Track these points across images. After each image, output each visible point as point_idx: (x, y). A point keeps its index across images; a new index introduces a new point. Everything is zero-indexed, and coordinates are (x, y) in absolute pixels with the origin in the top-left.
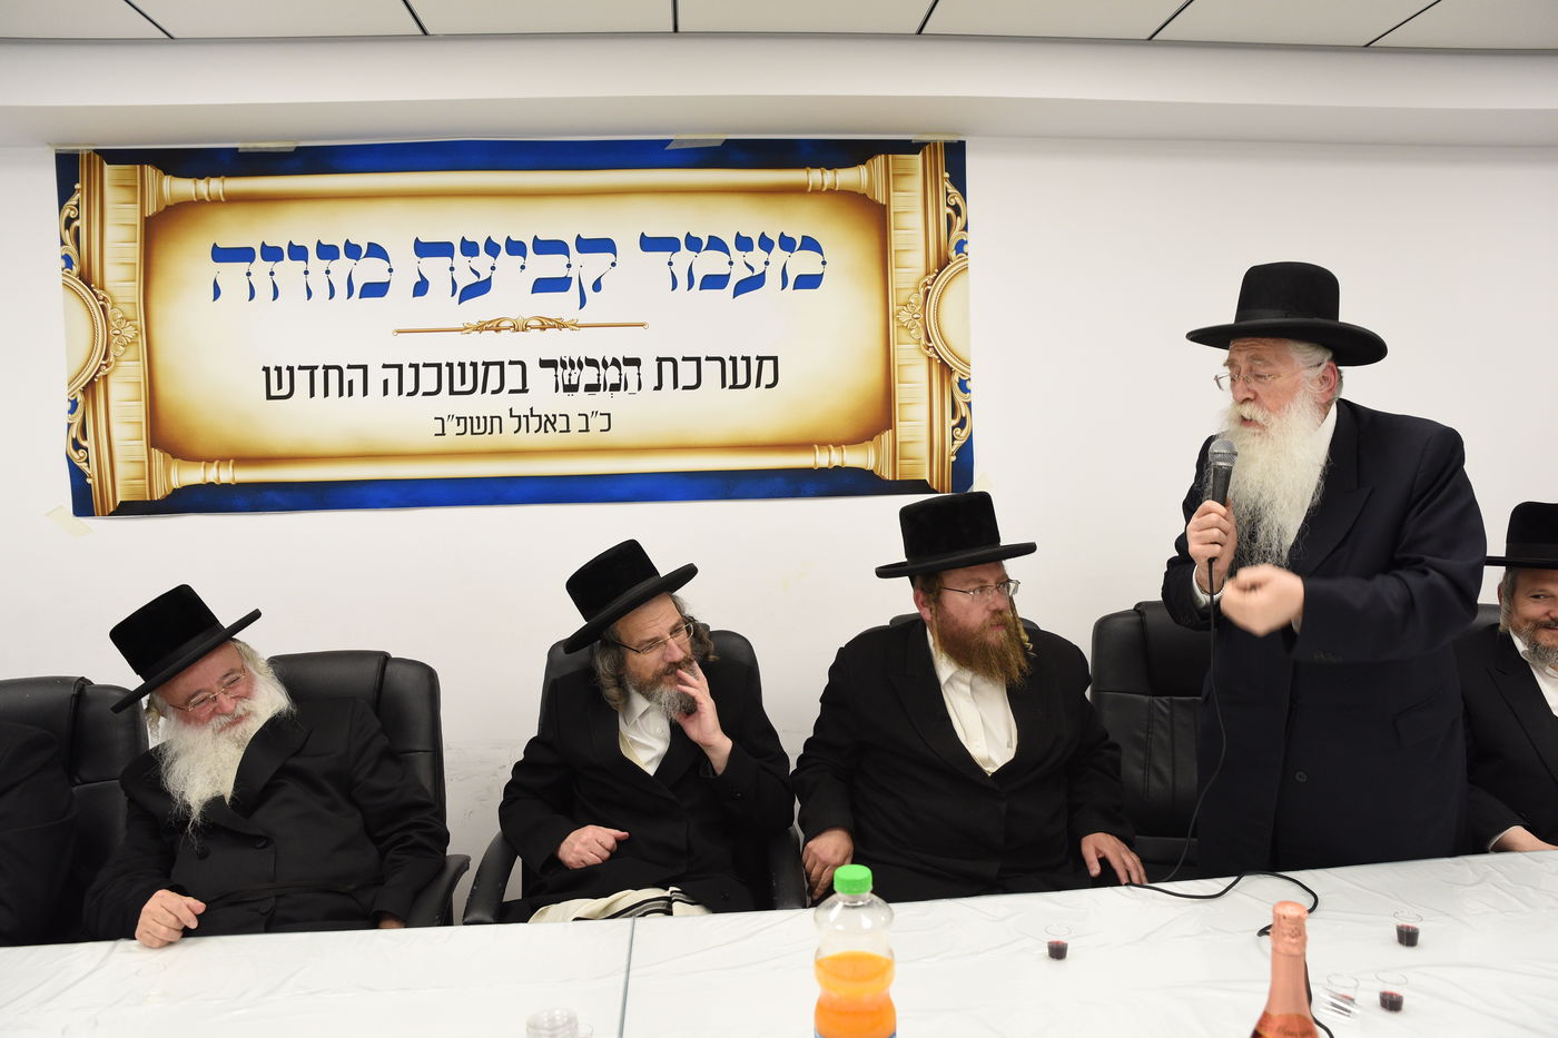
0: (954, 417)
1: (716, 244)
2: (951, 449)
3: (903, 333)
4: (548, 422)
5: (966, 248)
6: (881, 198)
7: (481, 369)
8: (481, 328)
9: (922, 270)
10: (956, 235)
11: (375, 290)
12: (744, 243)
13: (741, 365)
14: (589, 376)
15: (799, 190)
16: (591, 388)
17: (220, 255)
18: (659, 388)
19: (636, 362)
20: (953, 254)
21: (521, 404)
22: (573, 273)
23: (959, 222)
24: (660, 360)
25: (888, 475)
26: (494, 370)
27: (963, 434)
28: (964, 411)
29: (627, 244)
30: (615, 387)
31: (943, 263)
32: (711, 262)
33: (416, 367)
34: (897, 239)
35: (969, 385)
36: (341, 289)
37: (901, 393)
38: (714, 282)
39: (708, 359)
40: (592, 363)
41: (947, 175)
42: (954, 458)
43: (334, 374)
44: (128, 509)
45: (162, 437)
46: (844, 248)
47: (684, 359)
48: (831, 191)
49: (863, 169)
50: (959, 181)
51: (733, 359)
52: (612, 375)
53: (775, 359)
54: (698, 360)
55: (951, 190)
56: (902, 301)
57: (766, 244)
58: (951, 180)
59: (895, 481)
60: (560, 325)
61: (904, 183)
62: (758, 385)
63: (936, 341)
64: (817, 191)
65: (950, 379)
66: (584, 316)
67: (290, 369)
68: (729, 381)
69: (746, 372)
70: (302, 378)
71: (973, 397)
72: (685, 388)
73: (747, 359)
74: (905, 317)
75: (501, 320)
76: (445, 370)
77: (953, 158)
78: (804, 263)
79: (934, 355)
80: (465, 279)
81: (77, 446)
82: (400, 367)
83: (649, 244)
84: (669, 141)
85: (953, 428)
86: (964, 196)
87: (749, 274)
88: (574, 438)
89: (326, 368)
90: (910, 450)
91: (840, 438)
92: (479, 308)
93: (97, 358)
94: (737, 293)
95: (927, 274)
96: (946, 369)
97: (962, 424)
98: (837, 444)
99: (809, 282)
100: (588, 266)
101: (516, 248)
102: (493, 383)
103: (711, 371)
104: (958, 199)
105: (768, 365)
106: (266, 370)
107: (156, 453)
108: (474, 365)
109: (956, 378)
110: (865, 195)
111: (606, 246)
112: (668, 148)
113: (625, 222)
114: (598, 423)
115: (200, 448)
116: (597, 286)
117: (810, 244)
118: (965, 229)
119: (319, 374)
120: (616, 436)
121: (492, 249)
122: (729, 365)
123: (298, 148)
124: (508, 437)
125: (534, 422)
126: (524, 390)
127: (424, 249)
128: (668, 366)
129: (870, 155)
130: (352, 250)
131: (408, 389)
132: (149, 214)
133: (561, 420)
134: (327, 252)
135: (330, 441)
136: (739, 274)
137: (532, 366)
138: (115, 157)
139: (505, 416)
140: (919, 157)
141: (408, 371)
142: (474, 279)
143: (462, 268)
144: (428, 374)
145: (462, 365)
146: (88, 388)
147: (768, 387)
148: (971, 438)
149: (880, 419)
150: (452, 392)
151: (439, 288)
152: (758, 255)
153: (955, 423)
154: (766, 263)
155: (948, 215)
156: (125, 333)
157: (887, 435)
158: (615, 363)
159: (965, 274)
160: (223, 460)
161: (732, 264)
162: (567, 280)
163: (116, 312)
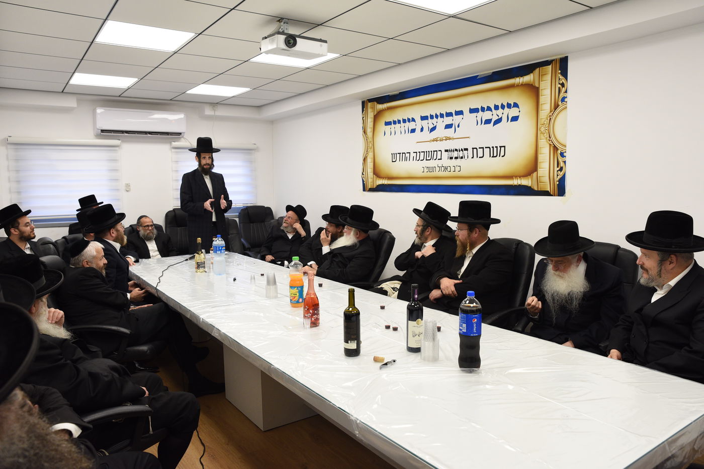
0: (558, 167)
1: (489, 109)
2: (557, 179)
3: (542, 135)
4: (446, 169)
5: (566, 100)
6: (537, 85)
7: (433, 152)
8: (433, 141)
9: (549, 111)
10: (562, 95)
11: (413, 131)
12: (496, 108)
13: (495, 149)
14: (455, 154)
15: (512, 86)
16: (456, 158)
17: (388, 124)
18: (473, 158)
19: (466, 149)
20: (560, 103)
21: (440, 163)
22: (454, 123)
23: (563, 90)
24: (473, 149)
25: (536, 189)
26: (435, 152)
27: (561, 174)
28: (562, 164)
29: (466, 111)
30: (462, 158)
31: (556, 107)
32: (487, 115)
33: (419, 152)
34: (542, 99)
35: (565, 154)
36: (407, 131)
37: (540, 158)
38: (488, 122)
39: (486, 148)
40: (456, 150)
41: (560, 72)
42: (558, 183)
43: (404, 154)
44: (371, 190)
45: (377, 173)
46: (525, 105)
47: (480, 148)
48: (522, 85)
49: (532, 75)
50: (565, 73)
51: (493, 147)
52: (461, 154)
53: (504, 147)
54: (483, 148)
55: (561, 77)
56: (542, 123)
57: (503, 107)
58: (561, 74)
59: (538, 191)
60: (450, 139)
61: (545, 78)
62: (500, 156)
63: (553, 138)
64: (518, 86)
65: (557, 152)
66: (455, 136)
67: (396, 154)
68: (492, 155)
69: (497, 151)
70: (398, 155)
71: (567, 159)
72: (480, 157)
73: (497, 147)
74: (543, 129)
75: (438, 138)
76: (425, 153)
77: (563, 64)
78: (513, 112)
79: (551, 143)
80: (431, 126)
81: (363, 174)
82: (417, 152)
83: (472, 111)
84: (478, 76)
85: (558, 171)
86: (566, 78)
87: (497, 118)
88: (452, 174)
89: (403, 153)
90: (543, 179)
91: (522, 174)
92: (434, 134)
93: (366, 152)
94: (494, 125)
95: (551, 112)
96: (556, 148)
97: (561, 169)
98: (520, 177)
99: (515, 119)
100: (457, 119)
101: (442, 116)
102: (435, 158)
103: (487, 151)
104: (564, 81)
105: (503, 149)
106: (392, 154)
107: (375, 176)
108: (431, 151)
109: (559, 152)
110: (532, 85)
111: (459, 113)
112: (478, 78)
113: (465, 105)
114: (458, 169)
115: (382, 175)
116: (458, 126)
117: (516, 105)
118: (566, 92)
119: (401, 154)
120: (462, 174)
121: (437, 116)
122: (492, 149)
123: (400, 93)
124: (437, 173)
125: (443, 169)
126: (441, 159)
127: (424, 118)
128: (475, 150)
129: (534, 69)
130: (409, 120)
131: (418, 159)
132: (375, 114)
133: (449, 168)
134: (404, 121)
135: (402, 173)
136: (495, 118)
137: (443, 151)
138: (370, 100)
139: (437, 167)
140: (550, 66)
141: (418, 154)
142: (433, 126)
143: (429, 123)
144: (422, 154)
145: (429, 152)
146: (364, 160)
147: (502, 156)
148: (564, 175)
149: (533, 168)
150: (426, 160)
151: (426, 129)
152: (500, 111)
153: (558, 169)
154: (503, 114)
155: (559, 88)
156: (370, 145)
157: (535, 174)
158: (462, 150)
159: (565, 109)
160: (386, 178)
161: (493, 115)
162: (452, 124)
163: (368, 140)
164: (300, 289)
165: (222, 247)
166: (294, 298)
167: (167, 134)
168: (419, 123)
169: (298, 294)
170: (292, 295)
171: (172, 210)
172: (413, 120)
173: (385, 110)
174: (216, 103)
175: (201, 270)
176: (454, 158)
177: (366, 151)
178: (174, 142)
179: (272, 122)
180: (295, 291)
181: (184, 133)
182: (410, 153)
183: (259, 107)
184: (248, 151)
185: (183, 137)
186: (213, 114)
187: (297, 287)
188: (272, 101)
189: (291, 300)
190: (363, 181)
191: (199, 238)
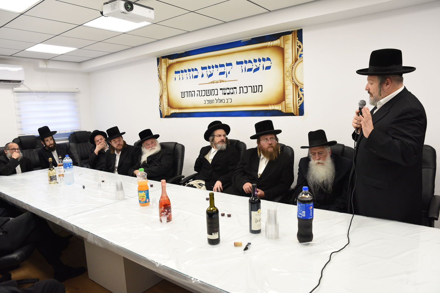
0: (299, 97)
1: (250, 62)
2: (298, 105)
3: (287, 78)
4: (221, 101)
5: (302, 56)
6: (283, 47)
7: (211, 91)
8: (211, 83)
9: (291, 63)
10: (299, 53)
11: (196, 77)
12: (255, 61)
13: (255, 87)
14: (228, 91)
15: (265, 47)
16: (228, 94)
17: (176, 72)
18: (240, 93)
19: (235, 88)
20: (298, 58)
21: (217, 97)
22: (225, 71)
23: (300, 50)
24: (240, 87)
25: (284, 112)
26: (213, 91)
27: (301, 102)
28: (301, 96)
29: (234, 64)
30: (232, 93)
31: (296, 60)
32: (249, 66)
33: (201, 91)
34: (286, 56)
35: (303, 90)
36: (191, 77)
37: (287, 92)
38: (250, 70)
39: (249, 86)
40: (228, 89)
41: (297, 38)
42: (299, 108)
43: (190, 93)
44: (167, 117)
45: (170, 105)
46: (275, 59)
47: (244, 87)
48: (272, 46)
49: (279, 40)
50: (301, 39)
51: (254, 86)
52: (232, 91)
53: (262, 86)
54: (247, 87)
55: (299, 42)
56: (287, 70)
57: (260, 60)
58: (298, 39)
59: (286, 113)
60: (223, 81)
61: (288, 42)
62: (259, 92)
63: (295, 80)
64: (269, 47)
65: (298, 88)
66: (227, 79)
67: (184, 92)
68: (253, 91)
69: (257, 89)
70: (186, 93)
71: (304, 93)
72: (245, 93)
73: (256, 86)
74: (288, 74)
75: (214, 81)
76: (206, 91)
77: (299, 34)
78: (267, 64)
79: (294, 83)
80: (209, 74)
81: (160, 106)
82: (199, 91)
83: (238, 63)
84: (241, 41)
85: (299, 100)
86: (302, 42)
87: (256, 67)
88: (226, 104)
89: (189, 92)
90: (289, 106)
91: (274, 103)
92: (211, 79)
94: (254, 72)
95: (293, 63)
96: (297, 86)
97: (301, 99)
98: (273, 105)
99: (268, 68)
100: (227, 69)
101: (217, 66)
102: (213, 94)
103: (250, 89)
104: (300, 44)
105: (260, 87)
106: (181, 92)
107: (169, 107)
108: (210, 90)
109: (299, 88)
110: (279, 46)
111: (230, 64)
113: (233, 59)
114: (230, 101)
115: (174, 106)
116: (229, 73)
117: (268, 59)
118: (302, 51)
119: (188, 93)
120: (233, 103)
121: (213, 67)
122: (253, 87)
123: (185, 52)
124: (215, 104)
125: (219, 101)
126: (217, 95)
127: (203, 68)
128: (241, 88)
129: (280, 36)
130: (193, 70)
131: (200, 95)
132: (167, 66)
133: (223, 101)
134: (189, 70)
135: (190, 105)
136: (254, 68)
137: (219, 90)
138: (163, 57)
139: (215, 100)
140: (291, 35)
141: (201, 92)
142: (210, 73)
143: (208, 71)
144: (203, 92)
145: (208, 90)
146: (161, 97)
147: (260, 92)
148: (303, 103)
149: (282, 98)
150: (207, 95)
151: (205, 75)
152: (258, 63)
153: (299, 99)
154: (260, 65)
155: (298, 48)
156: (165, 87)
157: (284, 102)
158: (232, 88)
159: (302, 62)
160: (177, 108)
161: (254, 66)
162: (224, 72)
163: (163, 84)
164: (146, 192)
165: (71, 164)
166: (143, 199)
167: (9, 81)
168: (200, 72)
170: (141, 197)
172: (196, 70)
173: (175, 63)
174: (48, 59)
175: (54, 181)
176: (227, 94)
177: (162, 91)
178: (16, 87)
179: (89, 73)
181: (23, 81)
182: (194, 91)
183: (80, 63)
184: (73, 93)
185: (22, 84)
186: (46, 67)
188: (90, 58)
189: (140, 201)
190: (160, 111)
191: (51, 158)
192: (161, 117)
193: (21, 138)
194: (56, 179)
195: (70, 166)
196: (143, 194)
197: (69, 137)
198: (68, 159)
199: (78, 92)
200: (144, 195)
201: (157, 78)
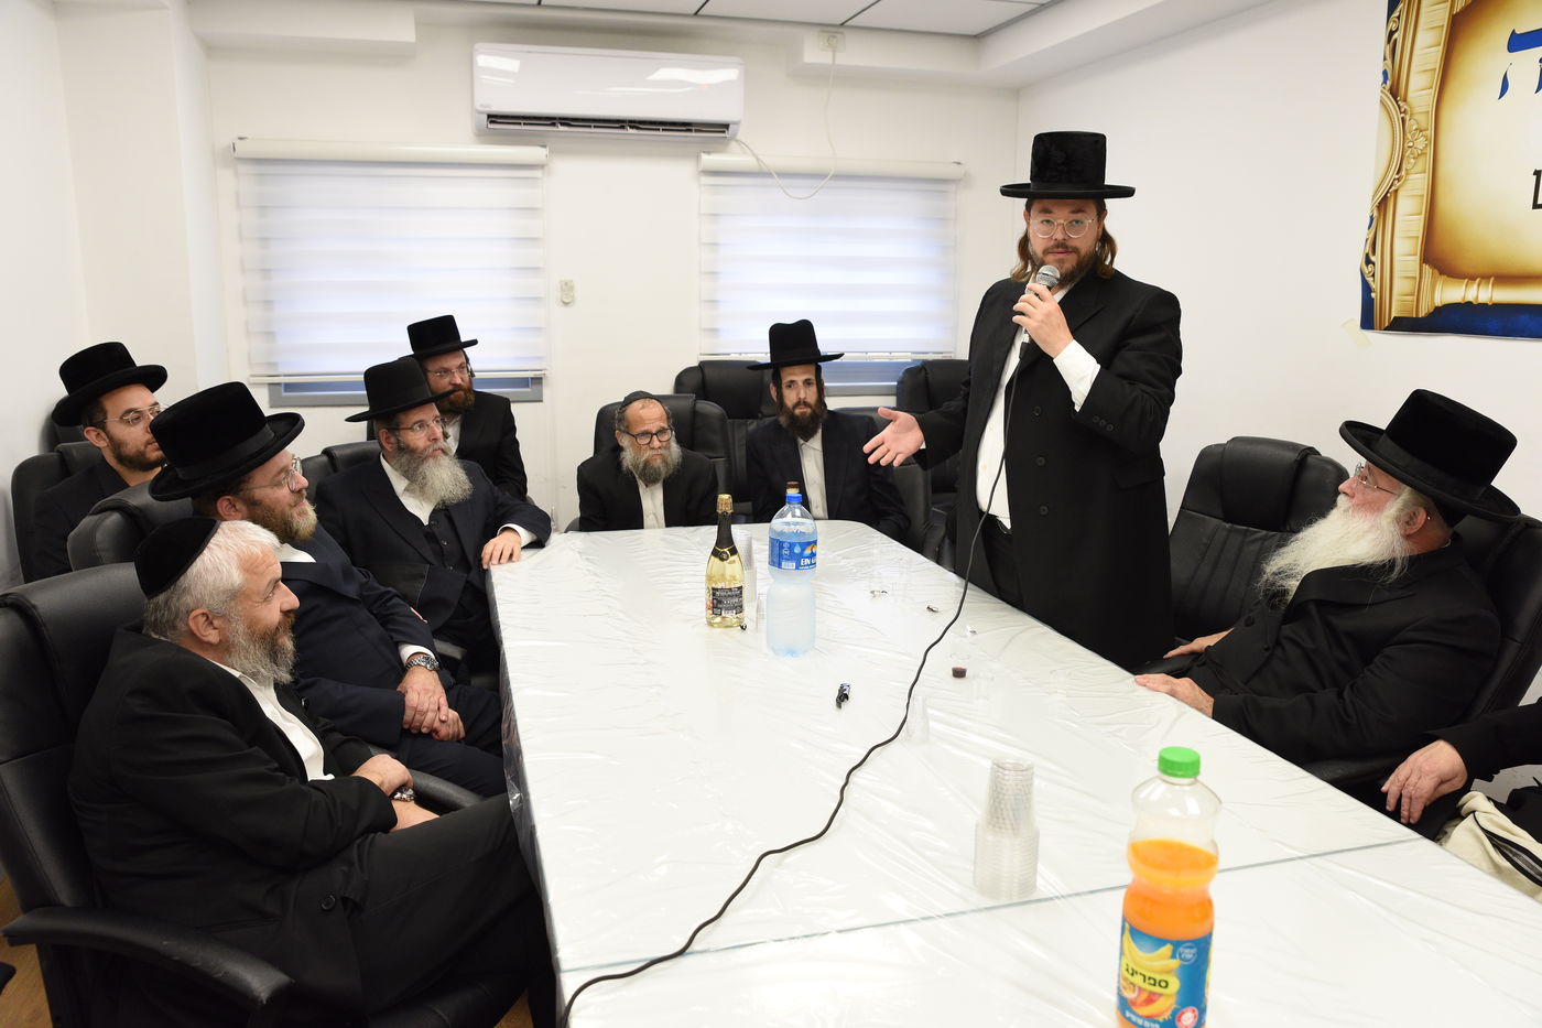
45: (1436, 256)
81: (1368, 261)
93: (1392, 174)
106: (1537, 173)
107: (1426, 268)
132: (1452, 14)
146: (1382, 205)
156: (1417, 144)
160: (1485, 277)
163: (1411, 125)
164: (1189, 954)
167: (686, 126)
169: (1175, 984)
170: (1138, 980)
171: (696, 364)
174: (837, 23)
177: (1394, 169)
178: (709, 153)
179: (1017, 90)
180: (1162, 962)
181: (737, 123)
183: (978, 38)
184: (937, 184)
185: (733, 138)
186: (830, 61)
187: (1177, 944)
190: (1367, 289)
191: (726, 496)
192: (1368, 322)
193: (707, 371)
194: (739, 608)
195: (801, 556)
196: (1158, 964)
197: (899, 383)
198: (794, 516)
199: (960, 180)
200: (1169, 972)
201: (1375, 88)
